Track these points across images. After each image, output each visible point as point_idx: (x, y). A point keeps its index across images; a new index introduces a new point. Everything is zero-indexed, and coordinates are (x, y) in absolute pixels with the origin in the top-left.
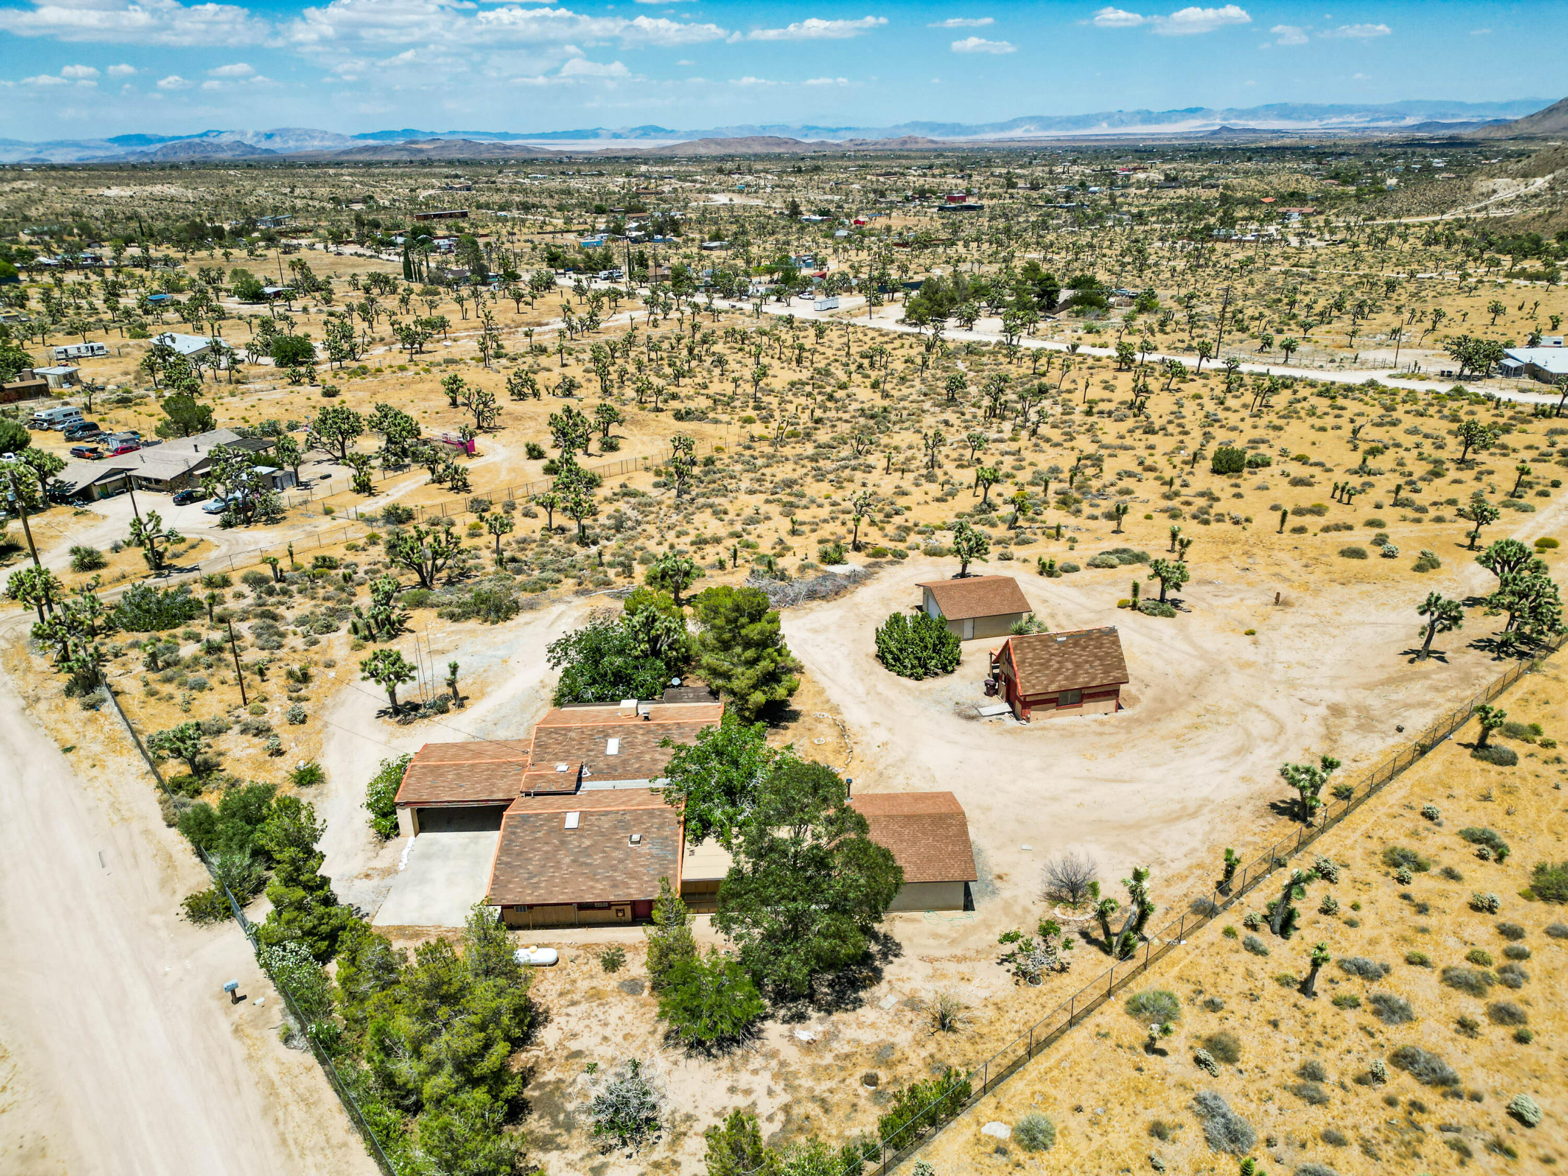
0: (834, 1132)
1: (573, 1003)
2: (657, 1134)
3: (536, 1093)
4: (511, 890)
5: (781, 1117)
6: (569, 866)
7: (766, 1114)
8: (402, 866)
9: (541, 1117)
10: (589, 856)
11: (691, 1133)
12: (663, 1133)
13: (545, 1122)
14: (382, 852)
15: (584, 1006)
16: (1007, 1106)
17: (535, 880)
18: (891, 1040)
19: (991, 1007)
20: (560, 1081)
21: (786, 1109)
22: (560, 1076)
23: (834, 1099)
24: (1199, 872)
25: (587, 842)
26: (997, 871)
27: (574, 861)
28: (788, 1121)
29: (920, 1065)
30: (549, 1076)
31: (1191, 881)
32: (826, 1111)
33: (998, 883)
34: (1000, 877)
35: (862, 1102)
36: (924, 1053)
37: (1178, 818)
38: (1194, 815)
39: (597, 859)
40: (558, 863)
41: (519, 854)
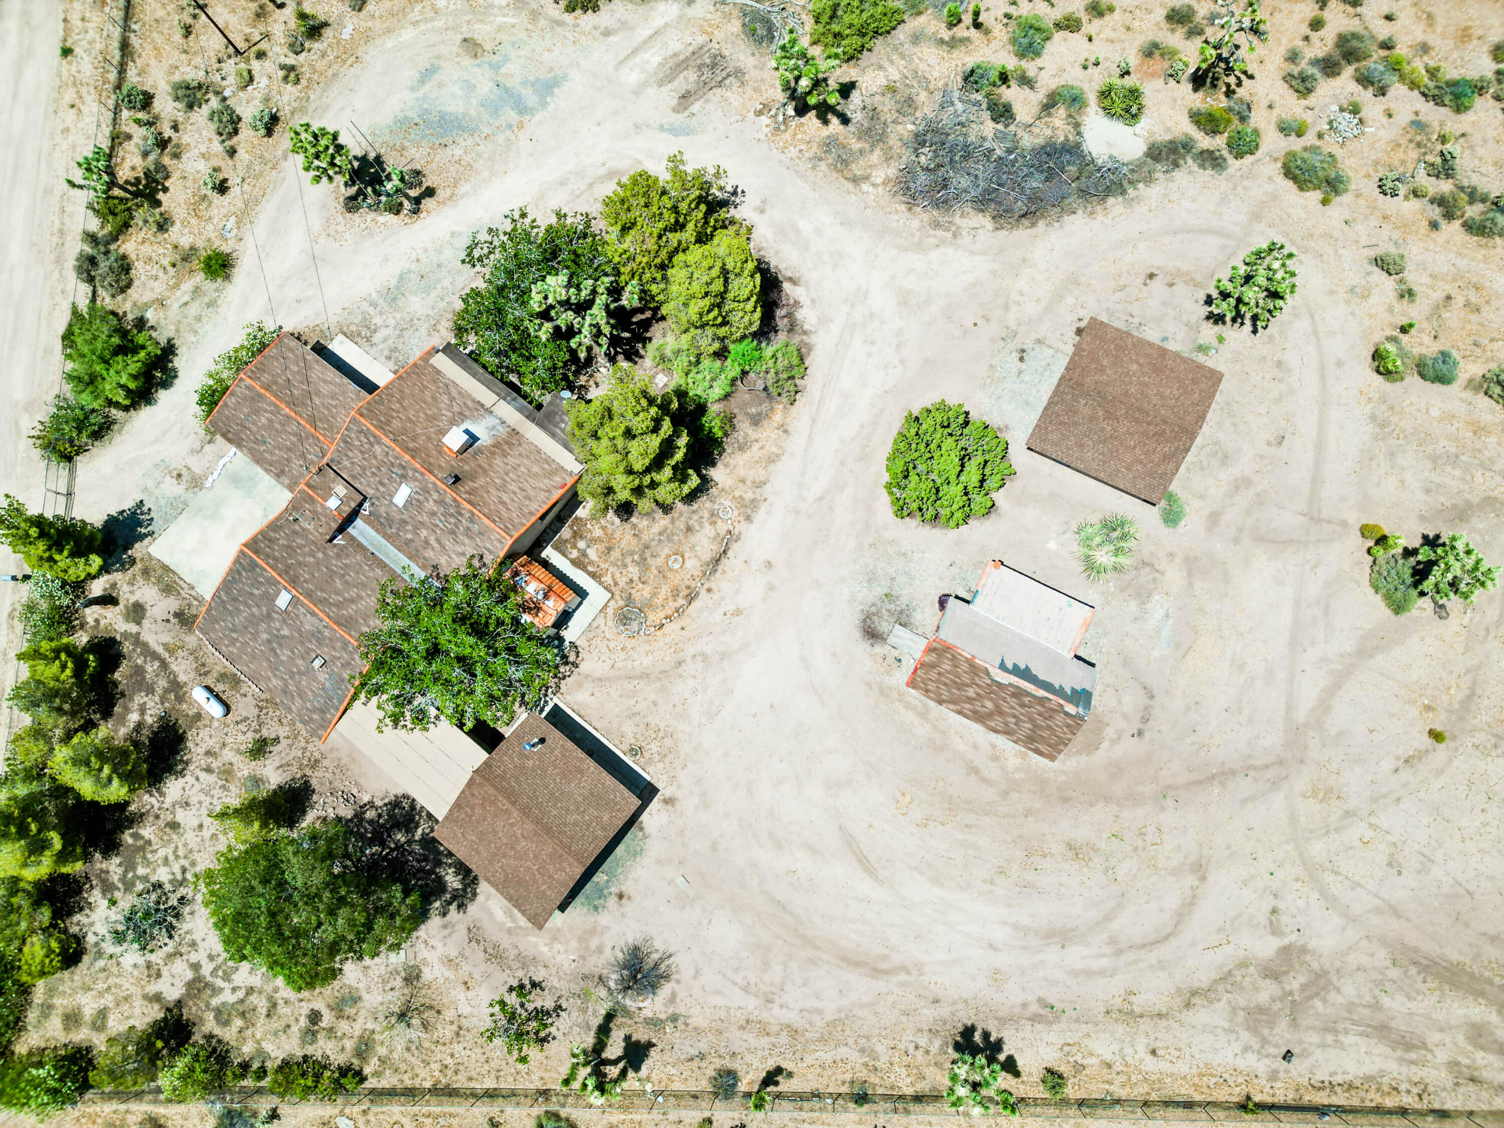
0: (258, 1036)
1: (208, 770)
2: (167, 940)
3: (130, 841)
4: (215, 630)
5: (241, 994)
6: (262, 644)
7: (236, 984)
8: (208, 485)
9: (120, 865)
10: (281, 645)
11: (185, 957)
12: (171, 943)
13: (120, 871)
14: (207, 448)
15: (212, 779)
16: (371, 1117)
17: (234, 635)
18: (363, 993)
19: (455, 1027)
20: (149, 843)
21: (250, 990)
22: (152, 837)
23: (282, 1010)
24: (784, 1039)
25: (286, 632)
26: (628, 887)
27: (269, 642)
28: (242, 1001)
29: (357, 1033)
30: (147, 832)
31: (765, 1040)
32: (268, 1016)
33: (612, 902)
34: (621, 896)
35: (295, 1029)
36: (370, 1026)
37: (858, 964)
38: (877, 972)
39: (284, 655)
40: (257, 633)
41: (235, 600)
